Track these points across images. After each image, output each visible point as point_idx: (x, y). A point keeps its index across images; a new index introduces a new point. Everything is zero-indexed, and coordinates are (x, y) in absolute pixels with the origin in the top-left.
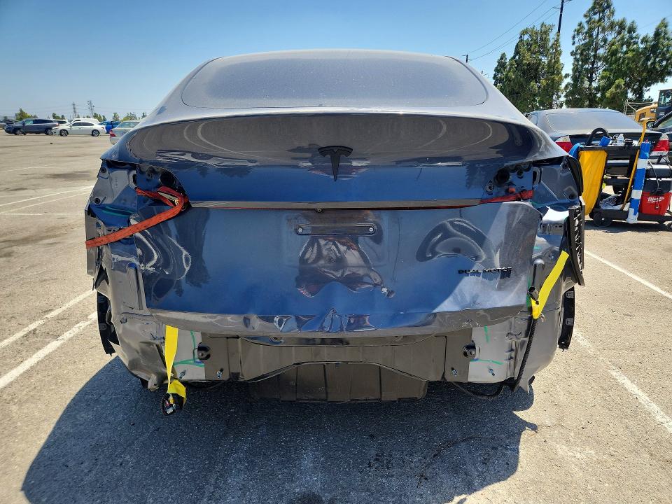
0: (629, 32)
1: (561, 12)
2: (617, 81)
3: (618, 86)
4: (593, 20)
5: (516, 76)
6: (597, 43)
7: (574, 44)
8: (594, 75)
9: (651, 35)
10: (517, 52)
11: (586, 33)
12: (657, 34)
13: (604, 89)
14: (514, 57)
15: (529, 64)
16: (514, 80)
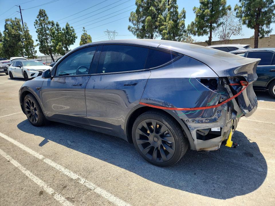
0: (57, 26)
1: (21, 14)
2: (59, 44)
3: (60, 46)
4: (41, 20)
5: (10, 39)
6: (45, 29)
7: (36, 28)
8: (48, 41)
9: (65, 28)
10: (6, 28)
11: (40, 24)
12: (67, 28)
13: (55, 47)
14: (5, 31)
15: (15, 34)
16: (10, 41)
